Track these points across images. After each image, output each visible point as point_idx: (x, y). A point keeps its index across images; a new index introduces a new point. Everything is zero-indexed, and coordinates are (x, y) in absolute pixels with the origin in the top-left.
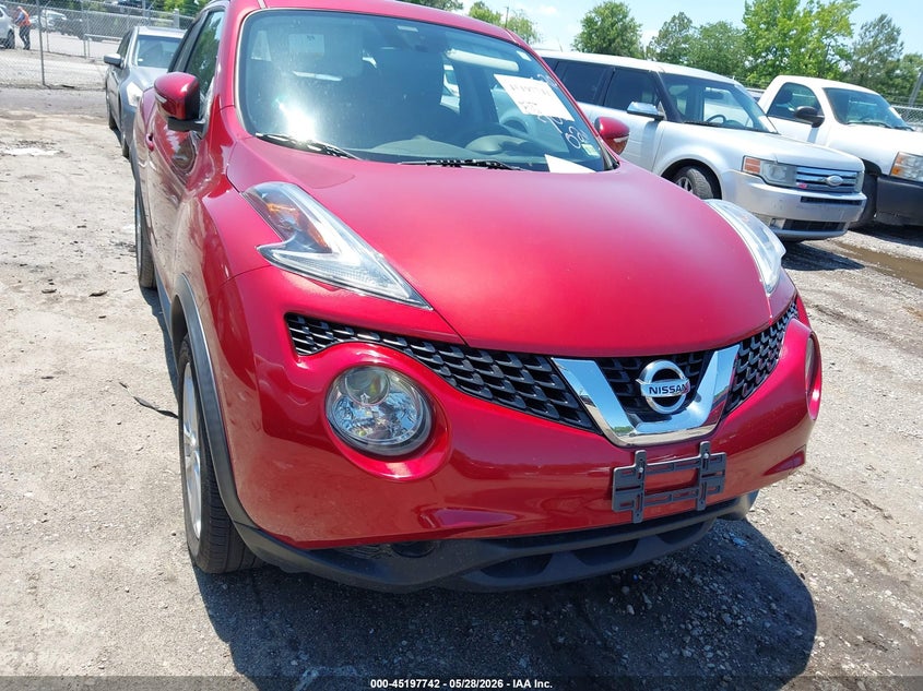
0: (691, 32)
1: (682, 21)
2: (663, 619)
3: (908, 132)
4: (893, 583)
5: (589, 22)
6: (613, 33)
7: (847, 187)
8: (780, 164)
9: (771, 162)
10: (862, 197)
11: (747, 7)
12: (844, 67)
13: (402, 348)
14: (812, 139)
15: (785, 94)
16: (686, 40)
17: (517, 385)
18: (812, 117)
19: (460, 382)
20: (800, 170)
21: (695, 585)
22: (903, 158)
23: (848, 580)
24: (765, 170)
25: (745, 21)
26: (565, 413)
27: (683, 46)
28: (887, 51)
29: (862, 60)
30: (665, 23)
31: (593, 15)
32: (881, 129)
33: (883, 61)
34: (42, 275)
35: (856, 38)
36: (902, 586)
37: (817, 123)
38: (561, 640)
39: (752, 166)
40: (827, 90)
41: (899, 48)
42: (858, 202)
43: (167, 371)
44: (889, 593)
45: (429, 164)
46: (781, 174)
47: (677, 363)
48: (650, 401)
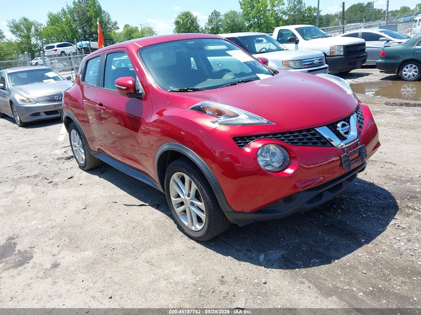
0: (221, 17)
1: (216, 14)
2: (351, 210)
3: (330, 38)
4: (408, 181)
5: (177, 23)
6: (189, 25)
7: (321, 64)
8: (296, 60)
9: (293, 60)
10: (326, 65)
11: (240, 3)
12: (286, 18)
13: (272, 138)
14: (297, 48)
15: (280, 34)
16: (220, 20)
17: (308, 139)
18: (294, 40)
19: (292, 143)
20: (304, 61)
21: (353, 199)
22: (333, 48)
23: (395, 184)
24: (292, 64)
25: (242, 8)
26: (324, 143)
27: (220, 23)
28: (300, 8)
29: (292, 13)
30: (209, 16)
31: (178, 19)
32: (320, 39)
33: (300, 12)
34: (41, 178)
35: (287, 5)
36: (411, 180)
37: (297, 42)
38: (326, 224)
39: (286, 64)
40: (296, 29)
41: (304, 6)
42: (326, 68)
43: (126, 193)
44: (409, 184)
45: (227, 86)
46: (298, 64)
47: (344, 121)
48: (343, 134)
